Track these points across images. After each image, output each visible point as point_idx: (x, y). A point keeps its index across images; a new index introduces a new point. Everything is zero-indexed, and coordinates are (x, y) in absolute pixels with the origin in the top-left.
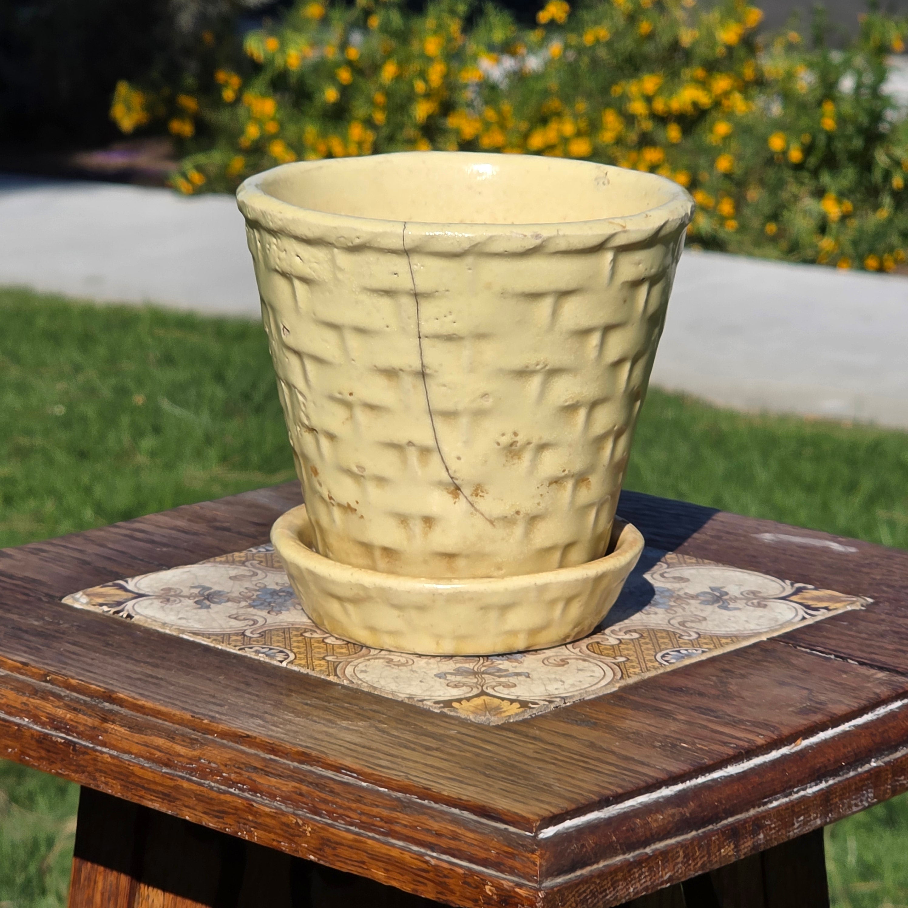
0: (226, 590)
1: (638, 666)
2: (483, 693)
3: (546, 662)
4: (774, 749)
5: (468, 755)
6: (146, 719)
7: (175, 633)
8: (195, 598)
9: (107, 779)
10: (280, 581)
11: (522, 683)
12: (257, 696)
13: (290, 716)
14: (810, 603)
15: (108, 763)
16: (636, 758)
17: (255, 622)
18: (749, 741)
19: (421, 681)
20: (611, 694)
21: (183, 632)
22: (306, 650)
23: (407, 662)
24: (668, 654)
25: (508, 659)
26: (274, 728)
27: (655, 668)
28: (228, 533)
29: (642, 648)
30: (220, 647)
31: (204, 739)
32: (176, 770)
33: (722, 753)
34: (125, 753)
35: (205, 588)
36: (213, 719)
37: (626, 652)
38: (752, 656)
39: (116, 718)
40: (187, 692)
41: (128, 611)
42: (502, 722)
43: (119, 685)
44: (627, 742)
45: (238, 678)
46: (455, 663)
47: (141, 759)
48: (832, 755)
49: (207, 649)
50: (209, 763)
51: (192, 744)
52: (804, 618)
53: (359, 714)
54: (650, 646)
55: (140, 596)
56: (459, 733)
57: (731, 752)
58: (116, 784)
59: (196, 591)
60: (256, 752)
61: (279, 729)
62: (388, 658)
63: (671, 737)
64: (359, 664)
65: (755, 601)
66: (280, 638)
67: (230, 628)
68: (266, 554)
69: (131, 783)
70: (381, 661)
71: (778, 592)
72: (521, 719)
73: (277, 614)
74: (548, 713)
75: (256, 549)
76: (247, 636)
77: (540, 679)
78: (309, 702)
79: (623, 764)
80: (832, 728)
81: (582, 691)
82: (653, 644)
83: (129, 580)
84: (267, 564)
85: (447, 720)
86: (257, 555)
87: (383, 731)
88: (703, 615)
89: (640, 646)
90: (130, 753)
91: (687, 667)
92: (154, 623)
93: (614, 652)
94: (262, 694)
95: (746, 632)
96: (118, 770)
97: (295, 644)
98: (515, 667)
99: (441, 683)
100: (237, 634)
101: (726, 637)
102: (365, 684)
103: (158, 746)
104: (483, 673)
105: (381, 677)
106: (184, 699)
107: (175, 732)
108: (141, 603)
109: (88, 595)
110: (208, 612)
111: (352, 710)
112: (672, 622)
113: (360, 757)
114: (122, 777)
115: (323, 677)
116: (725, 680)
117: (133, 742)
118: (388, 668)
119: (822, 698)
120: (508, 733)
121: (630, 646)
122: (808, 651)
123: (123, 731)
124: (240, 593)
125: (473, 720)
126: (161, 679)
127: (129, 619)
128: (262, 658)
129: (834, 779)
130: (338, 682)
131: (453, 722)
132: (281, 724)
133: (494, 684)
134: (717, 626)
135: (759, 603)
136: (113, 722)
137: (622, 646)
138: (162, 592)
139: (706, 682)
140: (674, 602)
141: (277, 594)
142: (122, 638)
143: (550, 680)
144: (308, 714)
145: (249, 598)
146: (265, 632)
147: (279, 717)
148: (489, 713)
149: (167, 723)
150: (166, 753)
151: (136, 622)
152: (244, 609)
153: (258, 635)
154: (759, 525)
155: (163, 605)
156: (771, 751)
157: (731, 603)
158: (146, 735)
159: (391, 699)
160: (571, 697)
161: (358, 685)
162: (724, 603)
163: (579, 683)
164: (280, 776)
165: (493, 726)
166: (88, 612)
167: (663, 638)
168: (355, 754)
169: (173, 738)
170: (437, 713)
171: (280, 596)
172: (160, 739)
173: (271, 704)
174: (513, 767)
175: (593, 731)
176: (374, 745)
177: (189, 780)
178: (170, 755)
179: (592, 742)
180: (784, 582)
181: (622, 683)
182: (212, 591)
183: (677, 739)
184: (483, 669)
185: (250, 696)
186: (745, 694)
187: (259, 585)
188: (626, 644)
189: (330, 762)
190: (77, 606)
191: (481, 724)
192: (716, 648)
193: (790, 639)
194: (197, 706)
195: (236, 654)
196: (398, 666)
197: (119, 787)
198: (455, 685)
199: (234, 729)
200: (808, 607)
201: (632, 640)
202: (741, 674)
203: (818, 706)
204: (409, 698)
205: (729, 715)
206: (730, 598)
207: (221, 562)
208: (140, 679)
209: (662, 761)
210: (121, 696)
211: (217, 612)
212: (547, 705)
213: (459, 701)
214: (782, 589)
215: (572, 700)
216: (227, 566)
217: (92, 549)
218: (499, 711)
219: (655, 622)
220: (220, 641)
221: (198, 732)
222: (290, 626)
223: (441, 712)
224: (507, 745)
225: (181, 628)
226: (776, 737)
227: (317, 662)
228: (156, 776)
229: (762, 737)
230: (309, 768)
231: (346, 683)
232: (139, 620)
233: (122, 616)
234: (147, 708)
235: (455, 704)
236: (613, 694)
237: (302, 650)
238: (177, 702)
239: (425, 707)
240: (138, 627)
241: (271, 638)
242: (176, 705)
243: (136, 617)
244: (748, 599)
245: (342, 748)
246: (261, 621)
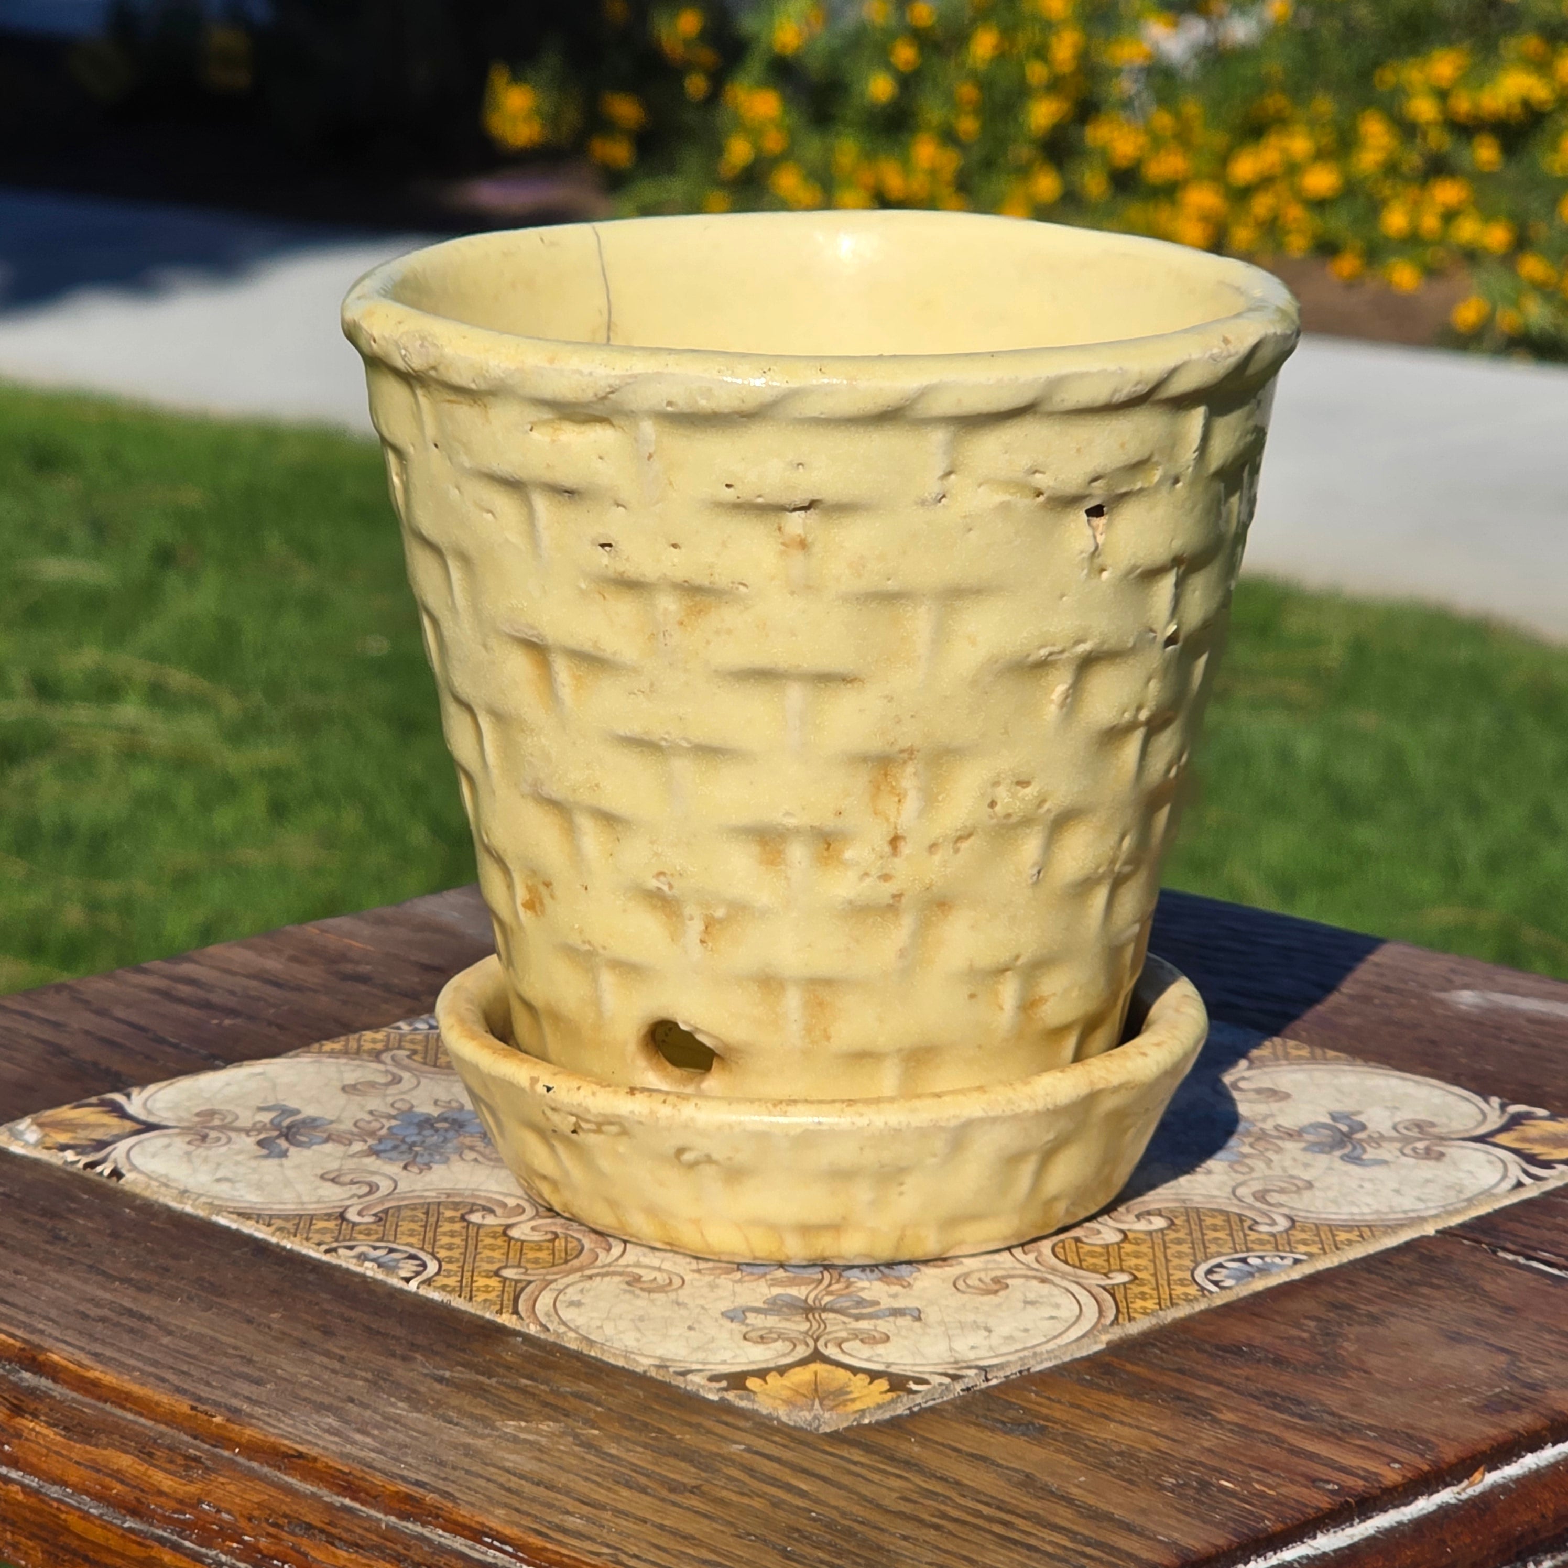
0: (329, 1117)
1: (1155, 1293)
2: (817, 1356)
3: (961, 1284)
4: (1422, 1494)
5: (757, 1503)
6: (102, 1409)
7: (201, 1213)
8: (260, 1132)
9: (19, 1538)
10: (443, 1096)
11: (904, 1332)
12: (341, 1359)
13: (401, 1409)
14: (1537, 1149)
15: (19, 1503)
16: (1118, 1513)
17: (373, 1188)
18: (1368, 1476)
19: (690, 1328)
20: (1088, 1359)
21: (219, 1210)
22: (465, 1254)
23: (671, 1282)
24: (1220, 1266)
25: (884, 1279)
26: (358, 1437)
27: (1189, 1300)
28: (363, 988)
29: (1169, 1251)
30: (289, 1246)
31: (215, 1457)
32: (151, 1525)
33: (1306, 1506)
34: (54, 1482)
35: (286, 1111)
36: (234, 1414)
37: (1133, 1262)
38: (1400, 1273)
39: (41, 1407)
40: (195, 1350)
41: (115, 1161)
42: (845, 1425)
43: (56, 1333)
44: (1102, 1475)
45: (310, 1318)
46: (770, 1286)
47: (84, 1497)
48: (1552, 1506)
49: (261, 1248)
50: (219, 1511)
51: (187, 1468)
52: (1519, 1184)
53: (546, 1404)
54: (1185, 1248)
55: (150, 1127)
56: (749, 1450)
57: (1325, 1503)
58: (33, 1548)
59: (266, 1117)
60: (314, 1489)
61: (368, 1440)
62: (629, 1274)
63: (1202, 1464)
64: (568, 1286)
65: (1421, 1145)
66: (413, 1226)
67: (318, 1202)
68: (427, 1036)
69: (62, 1548)
70: (617, 1279)
71: (1472, 1124)
72: (887, 1416)
73: (421, 1171)
74: (947, 1402)
75: (410, 1025)
76: (348, 1221)
77: (942, 1322)
78: (447, 1374)
79: (1084, 1529)
80: (1554, 1444)
81: (1026, 1353)
82: (1193, 1243)
83: (135, 1092)
84: (425, 1058)
85: (730, 1419)
86: (409, 1037)
87: (588, 1445)
88: (1307, 1176)
89: (1165, 1248)
90: (62, 1483)
91: (1257, 1296)
92: (163, 1189)
93: (1108, 1261)
94: (352, 1354)
95: (1392, 1216)
96: (39, 1519)
97: (445, 1240)
98: (895, 1296)
99: (731, 1332)
100: (328, 1217)
101: (1348, 1228)
102: (572, 1335)
103: (118, 1471)
104: (825, 1309)
105: (608, 1318)
106: (185, 1368)
107: (155, 1441)
108: (146, 1143)
109: (41, 1125)
110: (281, 1165)
111: (533, 1395)
112: (1240, 1191)
113: (525, 1507)
114: (43, 1534)
115: (488, 1316)
116: (1335, 1329)
117: (70, 1459)
118: (628, 1296)
119: (1538, 1373)
120: (853, 1450)
121: (1144, 1248)
122: (1521, 1260)
123: (52, 1435)
124: (355, 1124)
125: (785, 1419)
126: (149, 1319)
127: (114, 1179)
128: (370, 1270)
129: (1553, 1557)
130: (518, 1328)
131: (742, 1423)
132: (377, 1426)
133: (844, 1334)
134: (1335, 1202)
135: (1428, 1150)
136: (35, 1415)
137: (1128, 1247)
138: (197, 1119)
139: (1294, 1332)
140: (1251, 1145)
141: (432, 1126)
142: (90, 1225)
143: (962, 1325)
144: (439, 1403)
145: (372, 1134)
146: (386, 1211)
147: (375, 1411)
148: (821, 1404)
149: (142, 1420)
150: (134, 1487)
151: (127, 1188)
152: (356, 1160)
153: (372, 1219)
154: (1453, 971)
155: (191, 1148)
156: (1416, 1499)
157: (1369, 1149)
158: (96, 1446)
159: (623, 1368)
160: (1000, 1367)
161: (558, 1335)
162: (1354, 1148)
163: (1023, 1334)
164: (357, 1545)
165: (826, 1434)
166: (35, 1163)
167: (1215, 1228)
168: (515, 1502)
169: (150, 1455)
170: (712, 1402)
171: (437, 1130)
172: (123, 1456)
173: (366, 1380)
174: (849, 1533)
175: (1036, 1449)
176: (563, 1479)
177: (176, 1547)
178: (142, 1491)
179: (1027, 1476)
180: (1487, 1101)
181: (1116, 1334)
182: (299, 1117)
183: (1215, 1469)
184: (827, 1299)
185: (325, 1360)
186: (1373, 1361)
187: (397, 1105)
188: (1137, 1242)
189: (460, 1519)
190: (16, 1149)
191: (801, 1429)
192: (1325, 1253)
193: (1485, 1232)
194: (208, 1384)
195: (319, 1261)
196: (650, 1291)
197: (40, 1555)
198: (762, 1337)
199: (272, 1439)
200: (1531, 1159)
201: (1150, 1233)
202: (1370, 1315)
203: (1528, 1393)
204: (658, 1367)
205: (1332, 1414)
206: (1370, 1137)
207: (332, 1054)
208: (103, 1320)
209: (1172, 1522)
210: (55, 1358)
211: (298, 1167)
212: (947, 1387)
213: (762, 1374)
214: (1480, 1117)
215: (1001, 1374)
216: (343, 1061)
217: (82, 1020)
218: (842, 1398)
219: (1204, 1192)
220: (289, 1232)
221: (203, 1441)
222: (443, 1198)
223: (722, 1399)
224: (846, 1480)
225: (216, 1202)
226: (1426, 1468)
227: (481, 1282)
228: (110, 1535)
229: (1396, 1466)
230: (418, 1528)
231: (533, 1329)
232: (134, 1182)
233: (101, 1173)
234: (105, 1386)
235: (752, 1383)
236: (1090, 1359)
237: (456, 1254)
238: (169, 1376)
239: (689, 1388)
240: (130, 1199)
241: (397, 1226)
242: (163, 1380)
243: (129, 1176)
244: (1406, 1140)
245: (491, 1486)
246: (385, 1186)
